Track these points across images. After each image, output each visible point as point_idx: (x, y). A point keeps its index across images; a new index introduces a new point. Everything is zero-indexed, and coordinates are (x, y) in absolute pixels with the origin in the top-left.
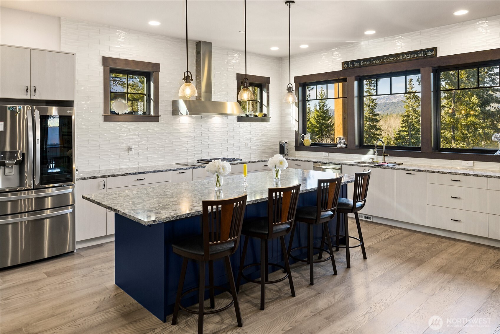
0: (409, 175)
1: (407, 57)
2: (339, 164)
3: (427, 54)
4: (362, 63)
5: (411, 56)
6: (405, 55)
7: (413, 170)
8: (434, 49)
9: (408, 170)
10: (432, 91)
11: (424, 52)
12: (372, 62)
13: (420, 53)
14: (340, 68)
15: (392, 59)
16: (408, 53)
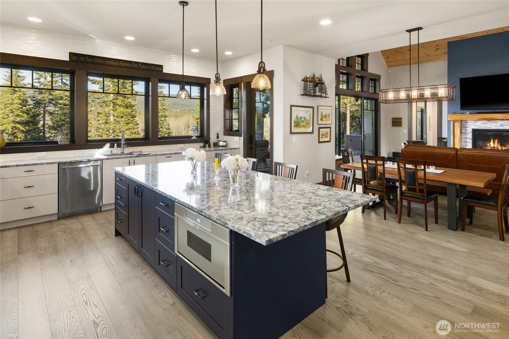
0: (168, 158)
1: (141, 67)
2: (99, 160)
3: (157, 69)
4: (97, 60)
5: (144, 67)
6: (140, 64)
7: (171, 154)
8: (161, 67)
9: (167, 154)
10: (150, 96)
11: (154, 67)
12: (108, 62)
13: (152, 66)
14: (67, 58)
15: (128, 65)
16: (142, 63)
